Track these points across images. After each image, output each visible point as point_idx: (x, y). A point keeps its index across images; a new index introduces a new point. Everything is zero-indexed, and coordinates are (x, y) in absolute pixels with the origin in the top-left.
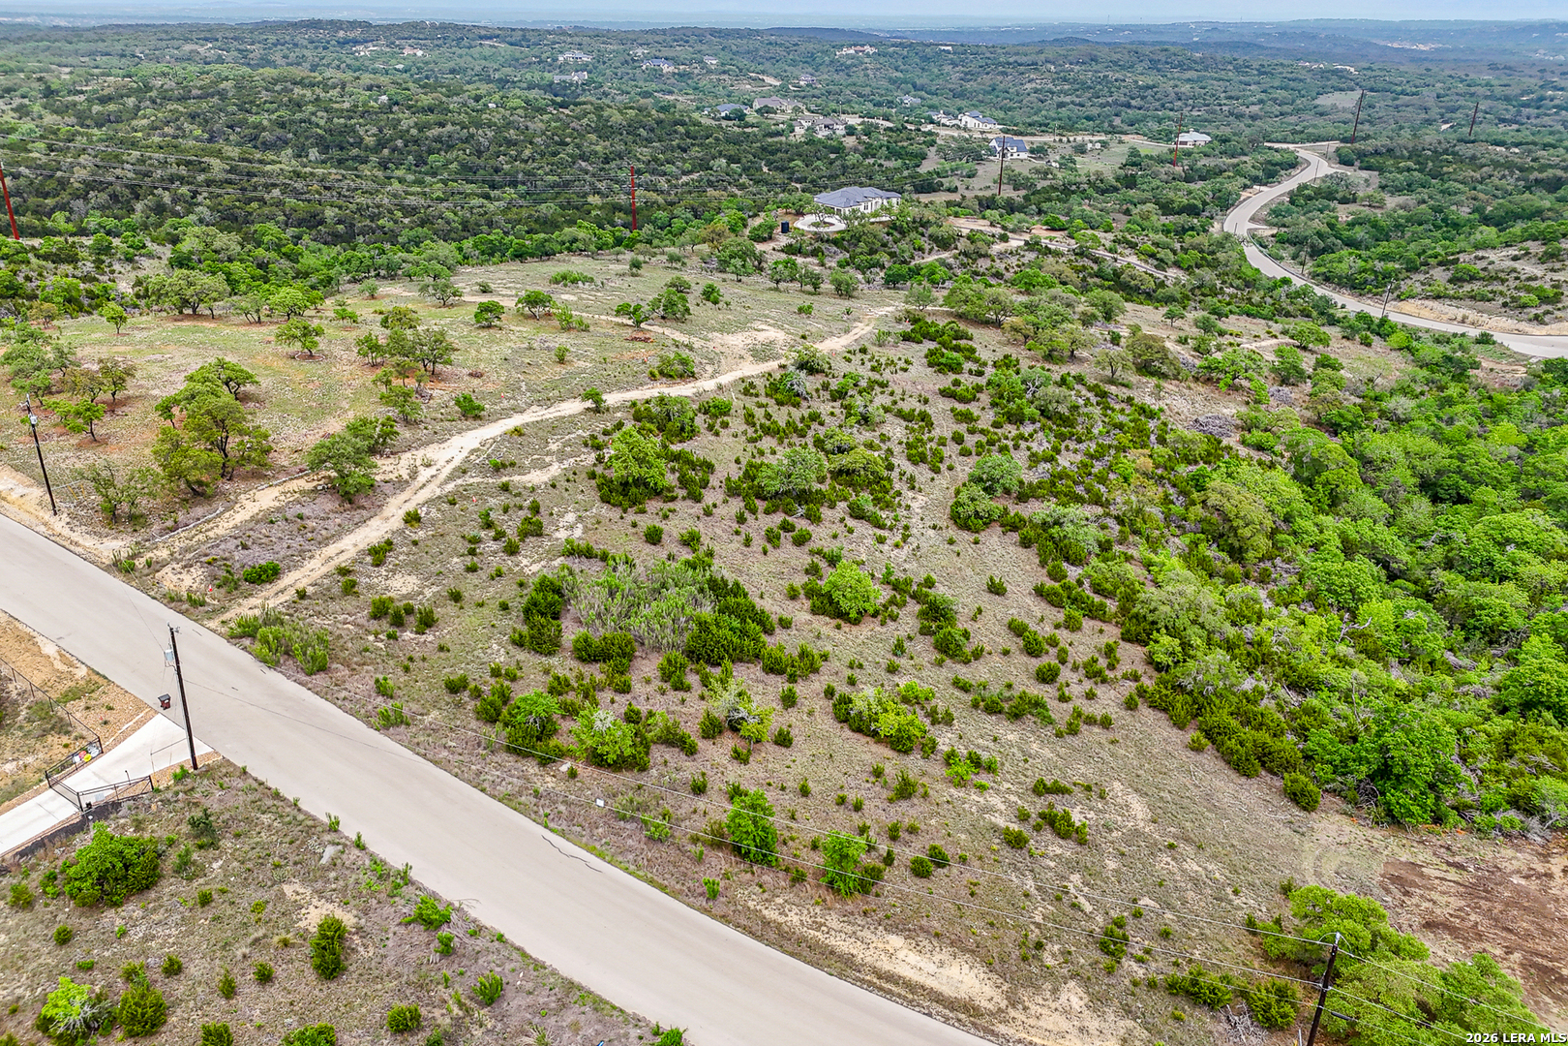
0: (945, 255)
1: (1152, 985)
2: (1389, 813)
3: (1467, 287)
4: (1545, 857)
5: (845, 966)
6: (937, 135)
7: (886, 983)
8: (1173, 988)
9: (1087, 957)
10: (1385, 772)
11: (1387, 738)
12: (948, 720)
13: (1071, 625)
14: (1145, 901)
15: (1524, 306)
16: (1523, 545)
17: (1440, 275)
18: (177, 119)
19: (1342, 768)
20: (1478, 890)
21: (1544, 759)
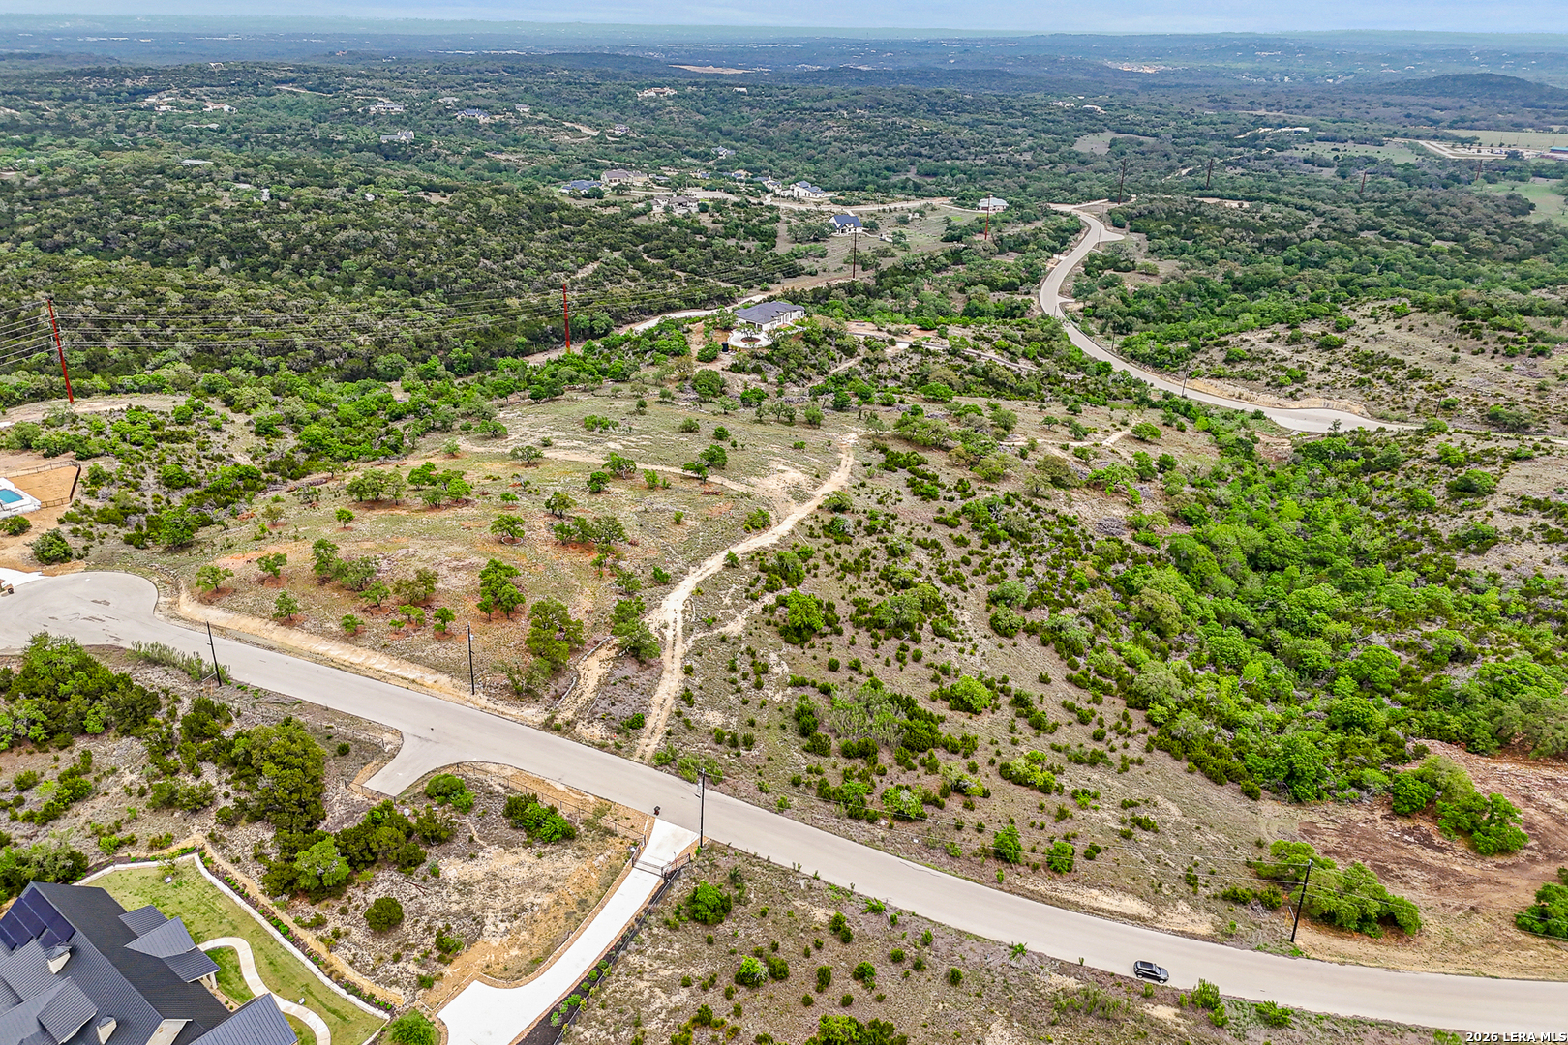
0: (852, 362)
1: (1215, 897)
2: (1296, 797)
3: (1239, 368)
4: (1372, 811)
5: (1077, 907)
6: (778, 208)
7: (1098, 912)
8: (1225, 897)
9: (1182, 888)
10: (1292, 776)
11: (1292, 758)
12: (1060, 771)
13: (1096, 701)
14: (1196, 858)
15: (1281, 386)
16: (1321, 609)
17: (1217, 355)
18: (64, 226)
19: (1269, 774)
20: (1344, 832)
21: (1362, 757)
